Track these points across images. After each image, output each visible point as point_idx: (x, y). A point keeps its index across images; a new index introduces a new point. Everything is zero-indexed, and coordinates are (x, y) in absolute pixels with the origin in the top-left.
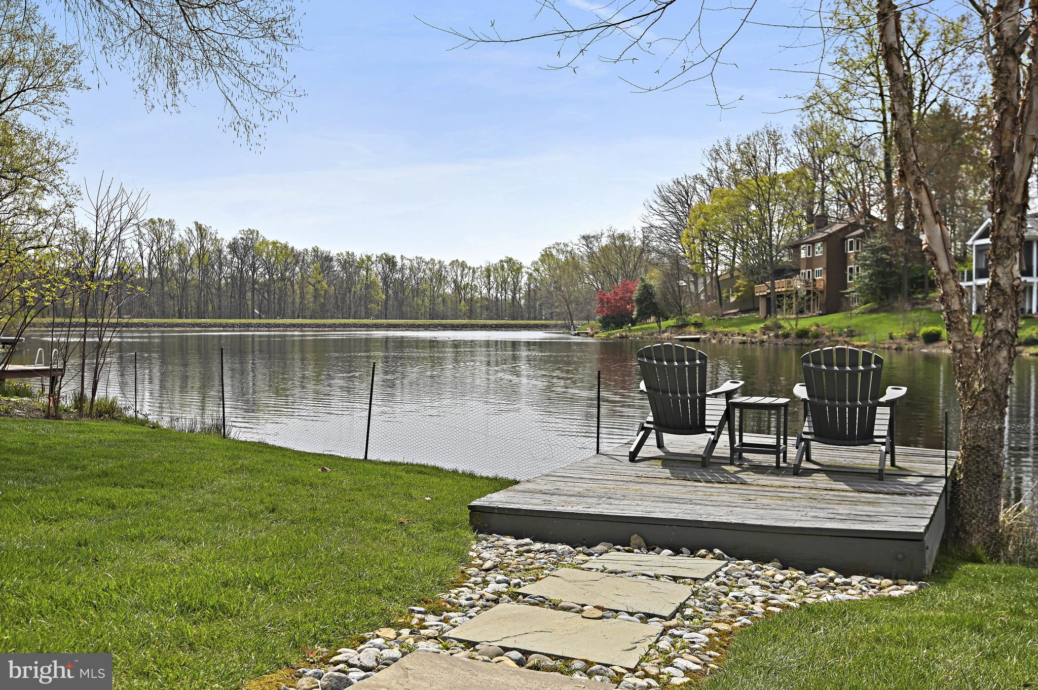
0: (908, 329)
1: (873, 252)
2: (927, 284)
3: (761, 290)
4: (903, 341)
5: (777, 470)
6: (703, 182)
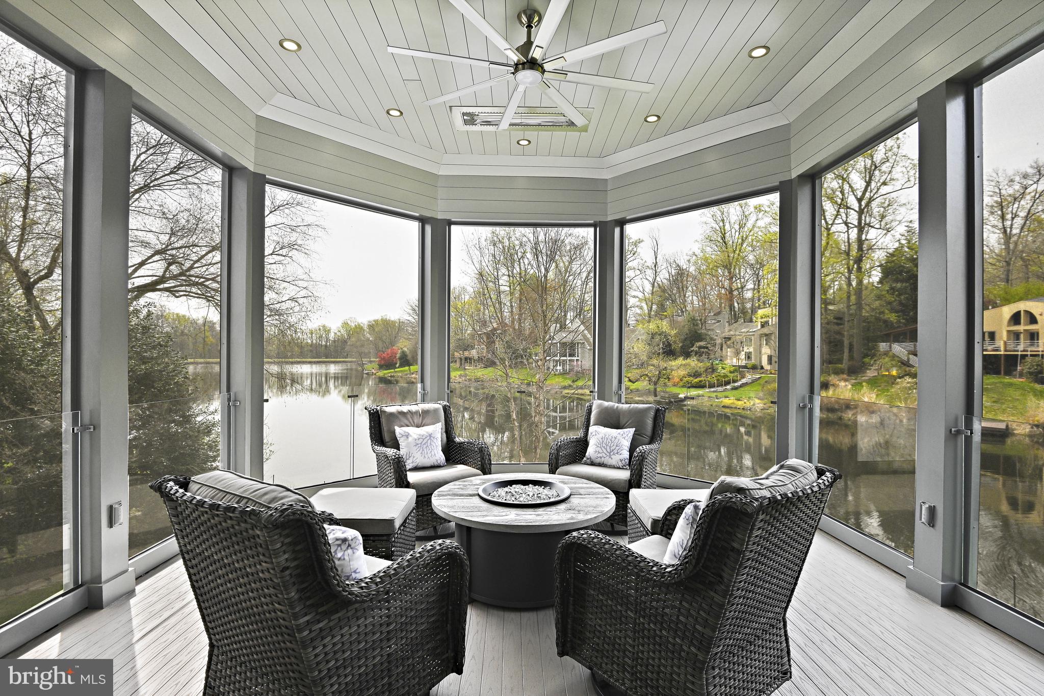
3: (457, 354)
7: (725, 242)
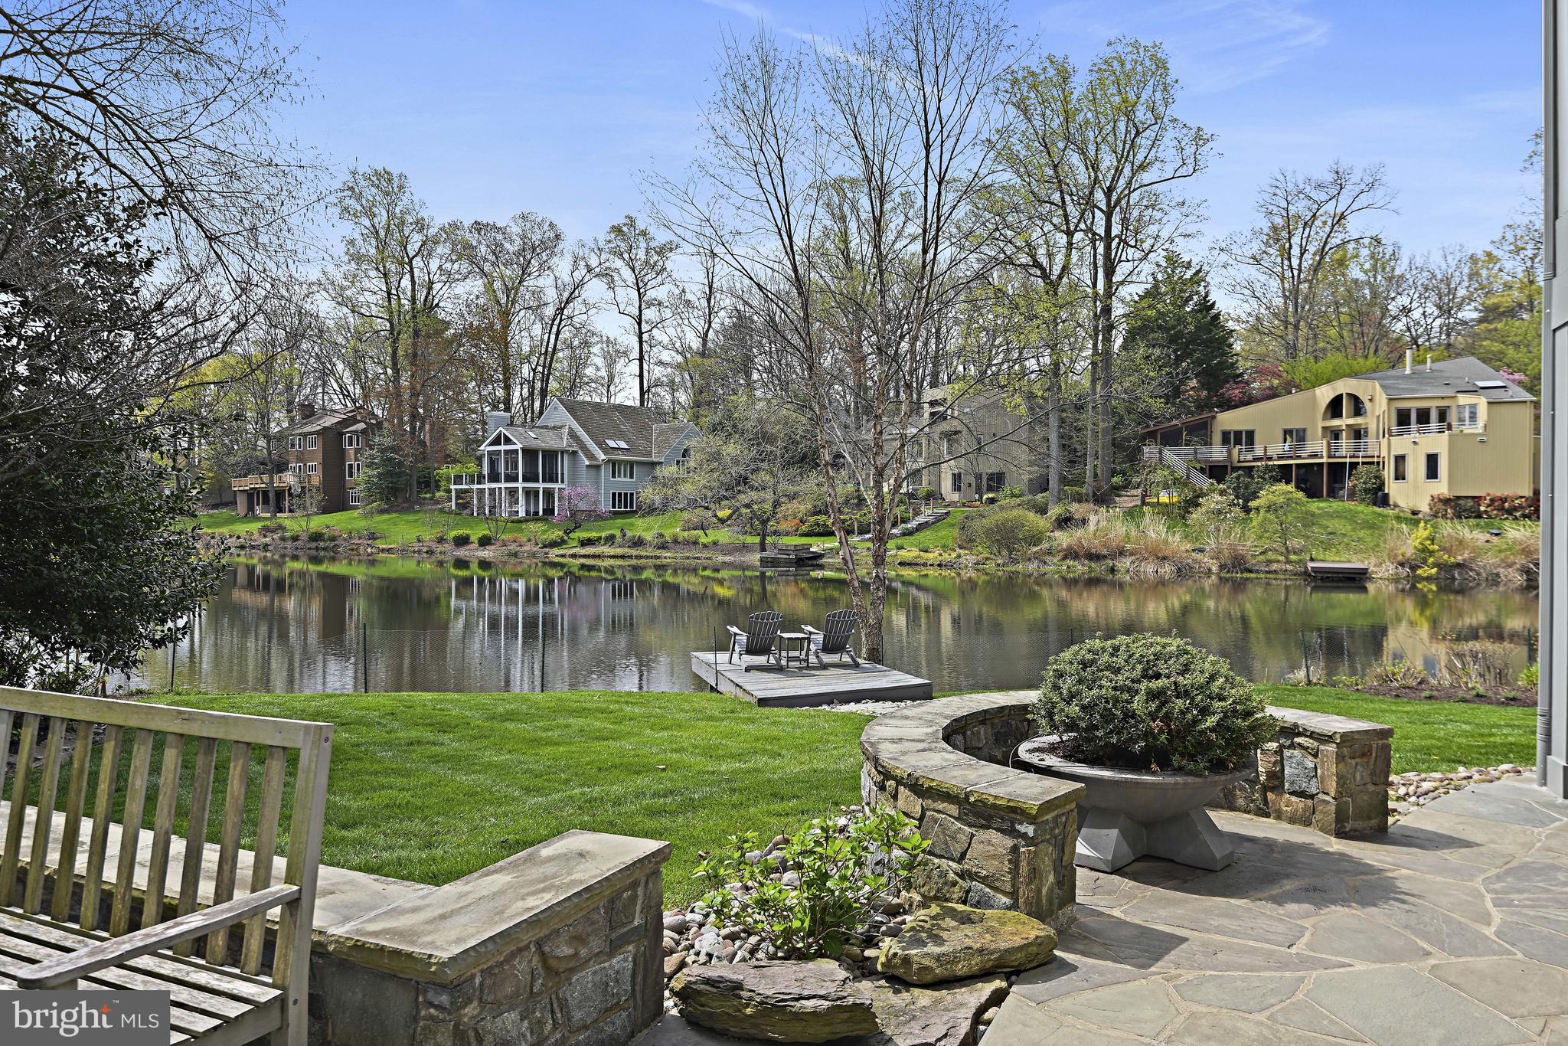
0: (436, 532)
1: (382, 451)
2: (433, 484)
3: (241, 484)
4: (434, 545)
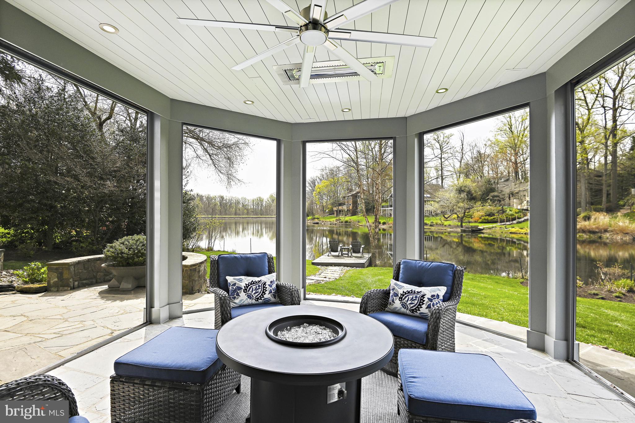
3: (335, 209)
5: (348, 257)
6: (319, 178)
7: (511, 131)
